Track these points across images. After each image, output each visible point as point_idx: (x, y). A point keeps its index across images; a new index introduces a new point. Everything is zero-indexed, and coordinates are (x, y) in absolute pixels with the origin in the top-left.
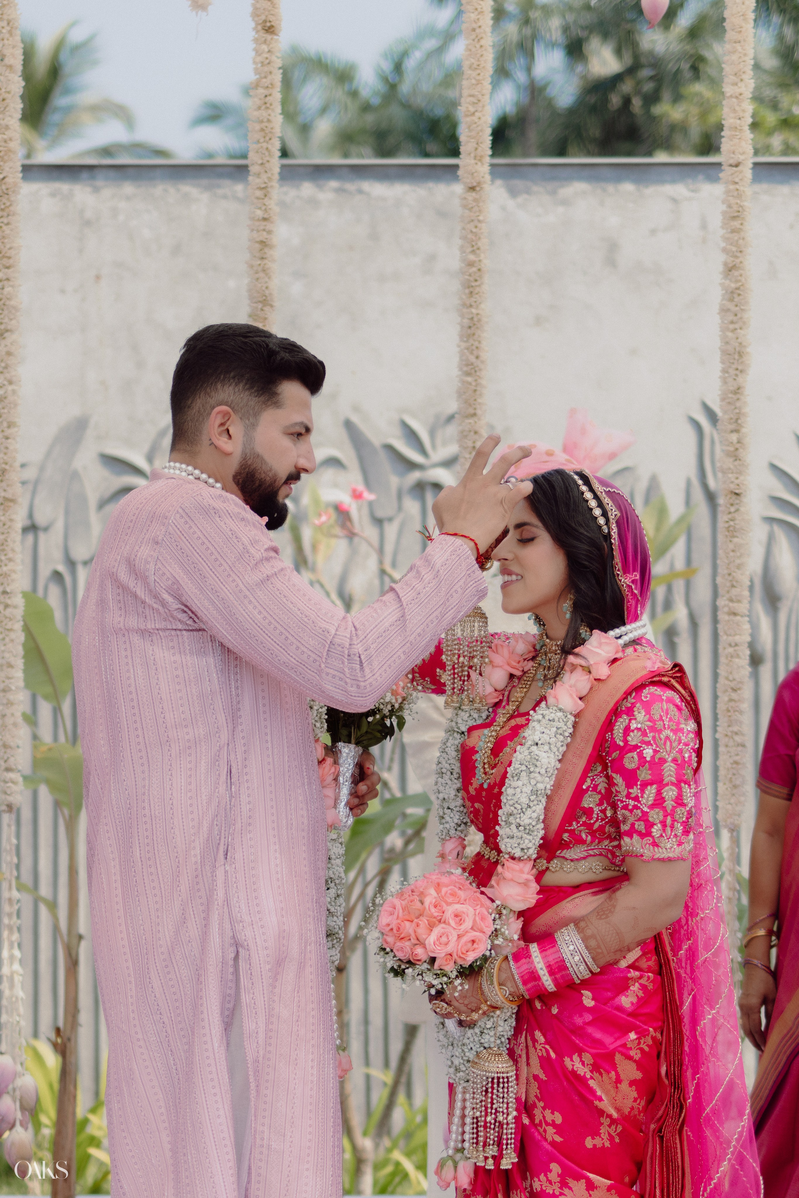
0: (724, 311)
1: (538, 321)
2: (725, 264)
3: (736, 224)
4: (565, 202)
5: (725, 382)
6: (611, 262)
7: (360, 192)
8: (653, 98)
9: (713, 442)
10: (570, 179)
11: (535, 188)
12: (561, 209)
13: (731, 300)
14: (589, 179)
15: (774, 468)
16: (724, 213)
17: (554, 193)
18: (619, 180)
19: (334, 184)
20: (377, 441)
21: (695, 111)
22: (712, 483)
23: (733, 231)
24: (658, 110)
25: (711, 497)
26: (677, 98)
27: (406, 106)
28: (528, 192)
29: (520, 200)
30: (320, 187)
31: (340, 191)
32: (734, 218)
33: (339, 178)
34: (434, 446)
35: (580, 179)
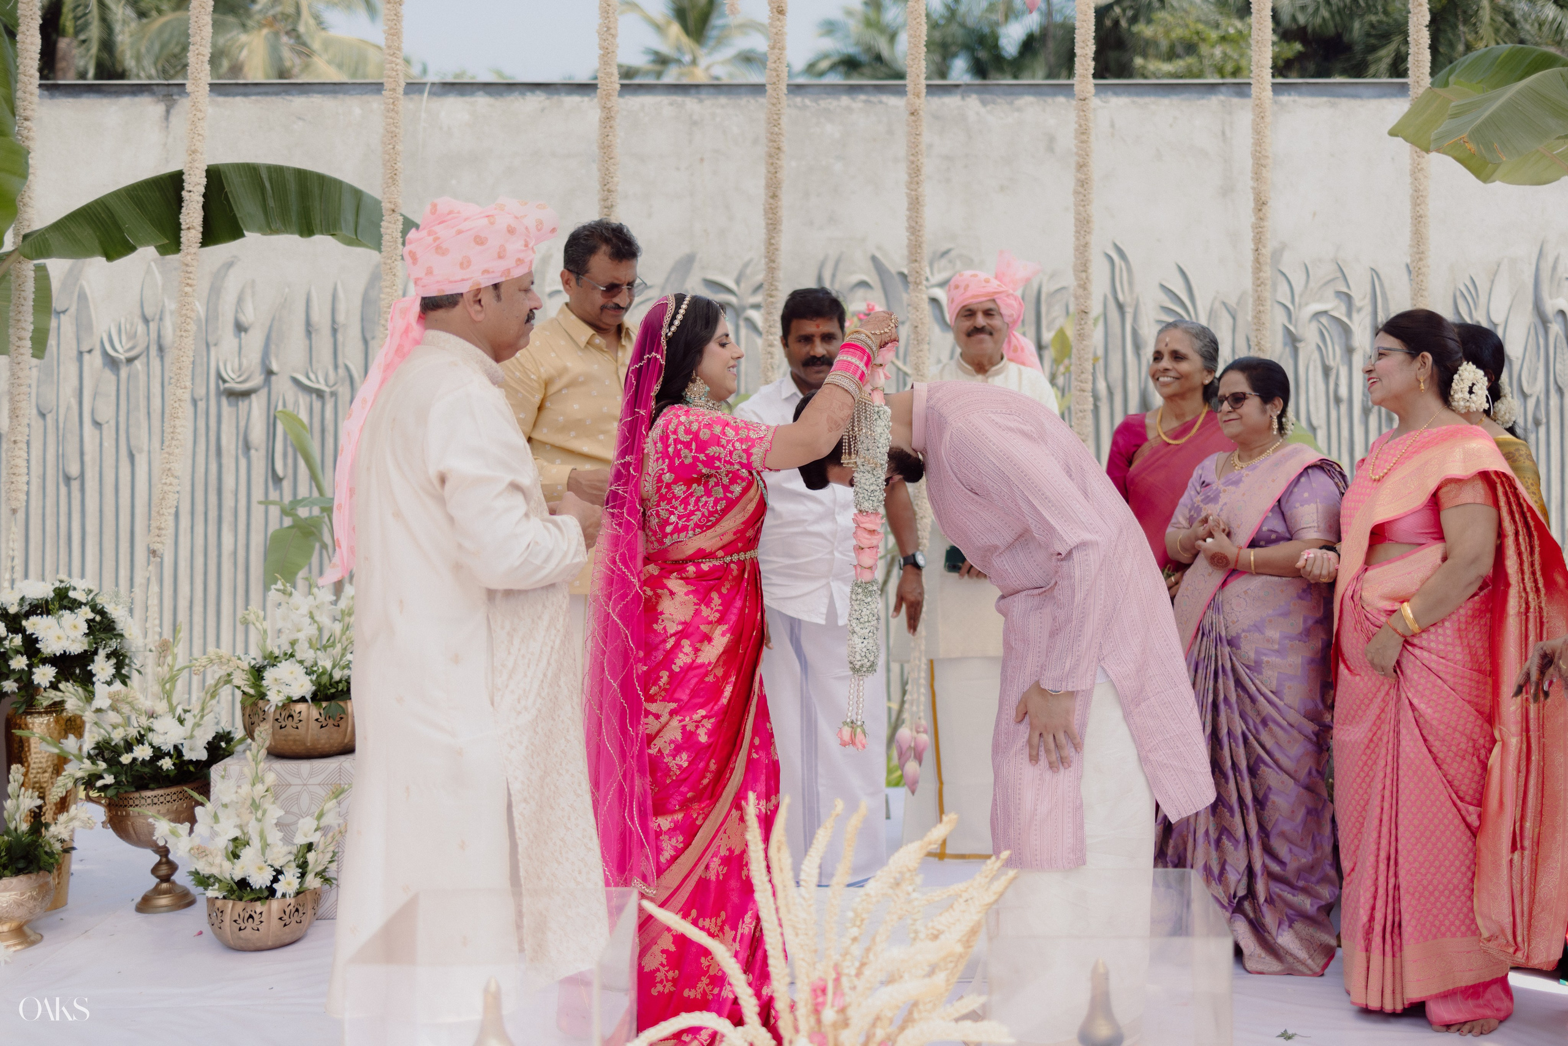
0: (1076, 193)
1: (1002, 188)
2: (1078, 163)
3: (1084, 137)
4: (1019, 110)
5: (1078, 239)
6: (1050, 149)
7: (881, 102)
8: (1134, 20)
9: (1121, 270)
10: (1022, 94)
11: (999, 100)
12: (1016, 114)
13: (1083, 186)
14: (1035, 94)
15: (1163, 287)
16: (1076, 130)
17: (1011, 103)
18: (1055, 94)
19: (863, 97)
20: (893, 270)
21: (1161, 30)
22: (1121, 297)
23: (1082, 142)
24: (1135, 29)
25: (1121, 307)
26: (1149, 21)
27: (963, 25)
28: (994, 103)
29: (989, 108)
30: (853, 99)
31: (866, 102)
32: (1083, 133)
33: (866, 93)
34: (932, 273)
35: (1029, 94)
